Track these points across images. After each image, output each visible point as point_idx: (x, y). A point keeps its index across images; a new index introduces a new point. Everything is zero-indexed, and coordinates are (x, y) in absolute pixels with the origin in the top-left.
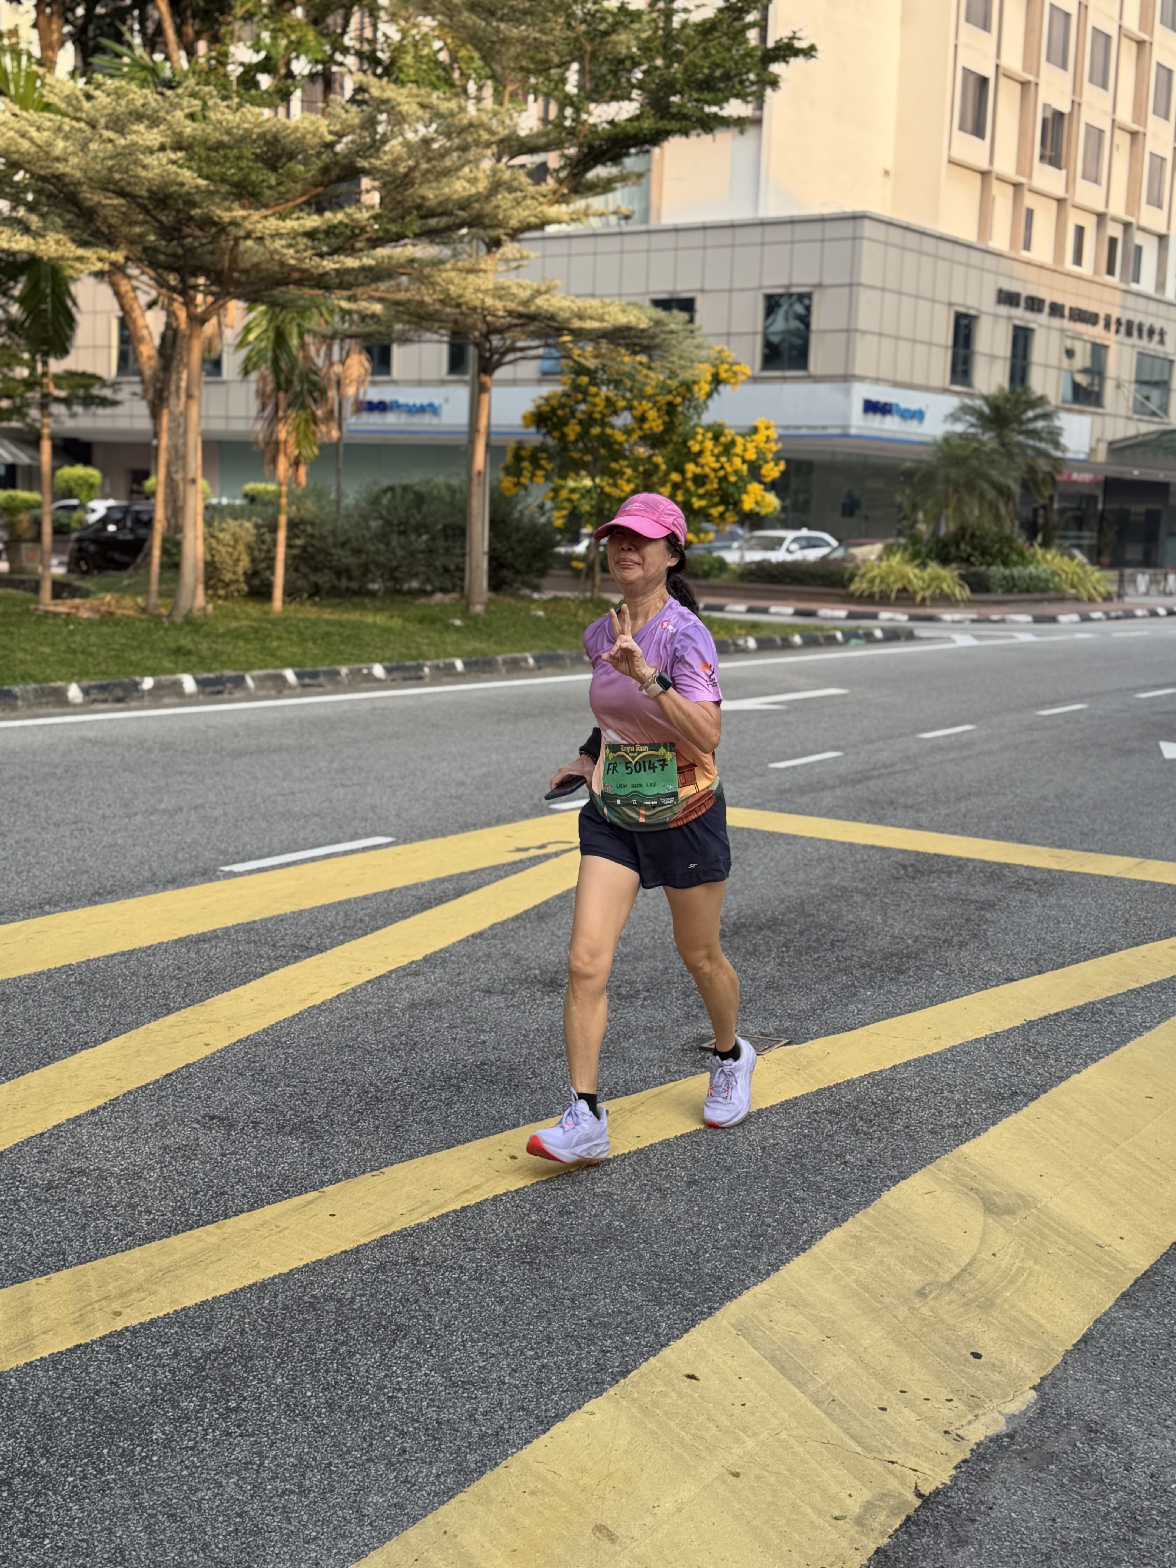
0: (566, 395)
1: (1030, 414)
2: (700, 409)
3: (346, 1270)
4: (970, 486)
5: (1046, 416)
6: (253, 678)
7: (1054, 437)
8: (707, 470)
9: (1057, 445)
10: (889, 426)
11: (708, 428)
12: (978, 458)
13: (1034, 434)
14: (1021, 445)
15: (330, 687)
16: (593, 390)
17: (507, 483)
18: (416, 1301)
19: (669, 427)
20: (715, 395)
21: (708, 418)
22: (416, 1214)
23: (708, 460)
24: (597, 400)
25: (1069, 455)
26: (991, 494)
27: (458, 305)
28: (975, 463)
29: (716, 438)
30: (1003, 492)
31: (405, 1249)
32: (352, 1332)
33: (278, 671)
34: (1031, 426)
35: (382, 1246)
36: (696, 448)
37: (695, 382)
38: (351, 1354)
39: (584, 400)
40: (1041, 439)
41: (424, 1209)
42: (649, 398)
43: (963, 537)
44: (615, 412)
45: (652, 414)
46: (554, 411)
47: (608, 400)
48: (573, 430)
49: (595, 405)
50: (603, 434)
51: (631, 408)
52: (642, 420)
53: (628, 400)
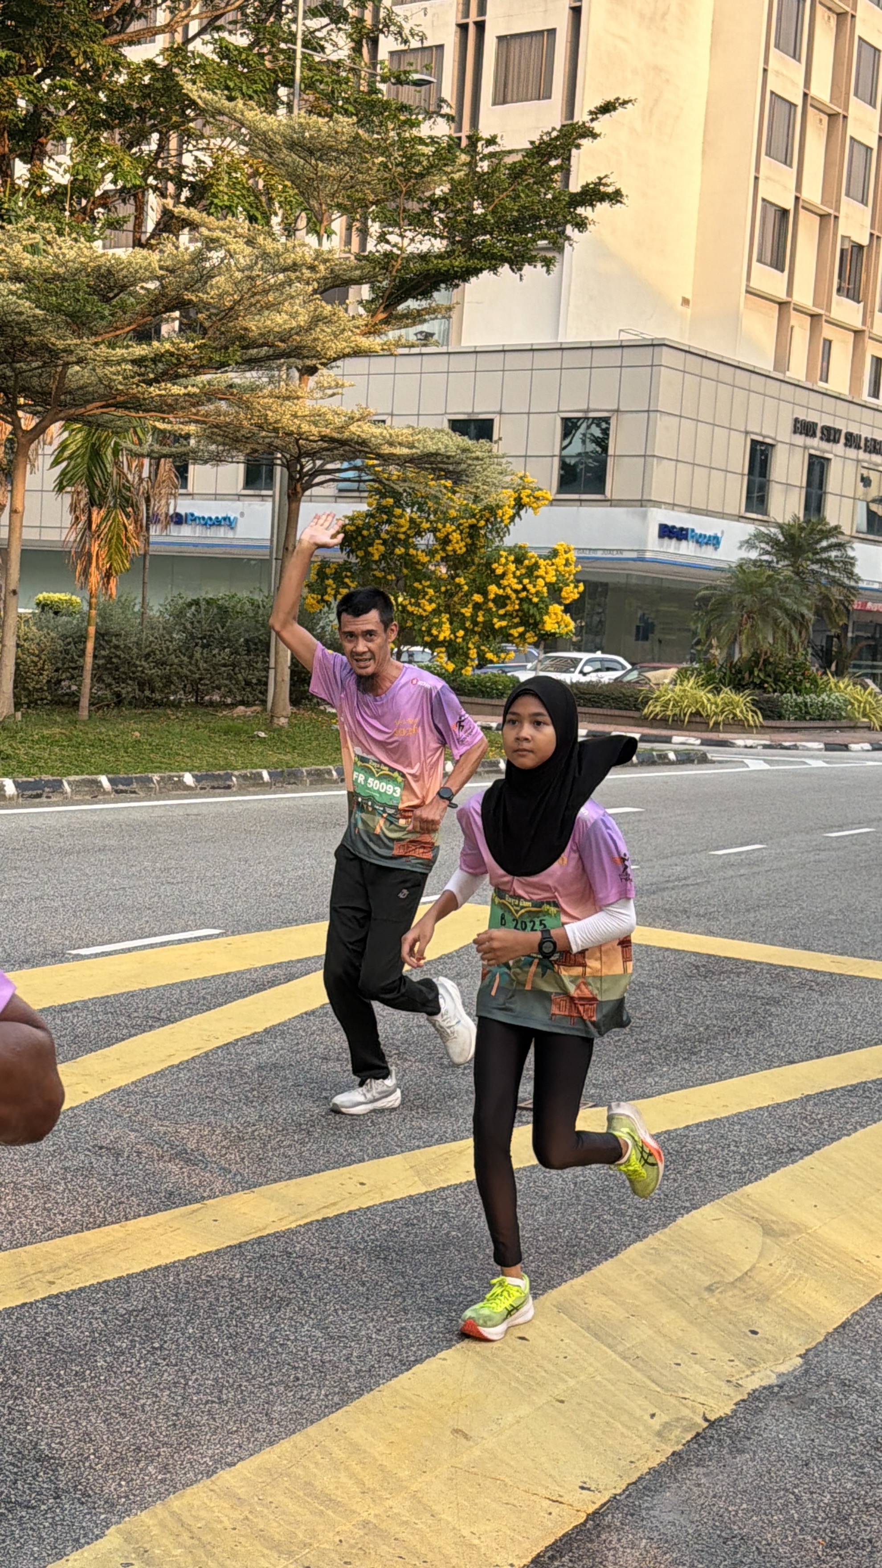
0: (370, 515)
1: (825, 543)
2: (500, 531)
4: (764, 613)
5: (840, 546)
6: (70, 783)
7: (847, 566)
8: (509, 591)
9: (851, 575)
10: (685, 551)
11: (510, 550)
12: (771, 586)
13: (827, 563)
14: (814, 573)
15: (142, 794)
16: (398, 511)
17: (311, 599)
19: (472, 549)
20: (517, 520)
21: (509, 541)
23: (511, 582)
24: (402, 521)
25: (863, 585)
26: (784, 621)
27: (275, 430)
28: (769, 590)
29: (519, 561)
30: (798, 620)
33: (92, 777)
34: (825, 555)
36: (499, 571)
37: (498, 507)
39: (389, 522)
40: (835, 568)
42: (453, 520)
43: (756, 663)
44: (419, 534)
45: (456, 536)
46: (359, 530)
47: (412, 520)
48: (377, 550)
49: (399, 526)
50: (407, 554)
51: (434, 530)
52: (446, 541)
53: (431, 522)
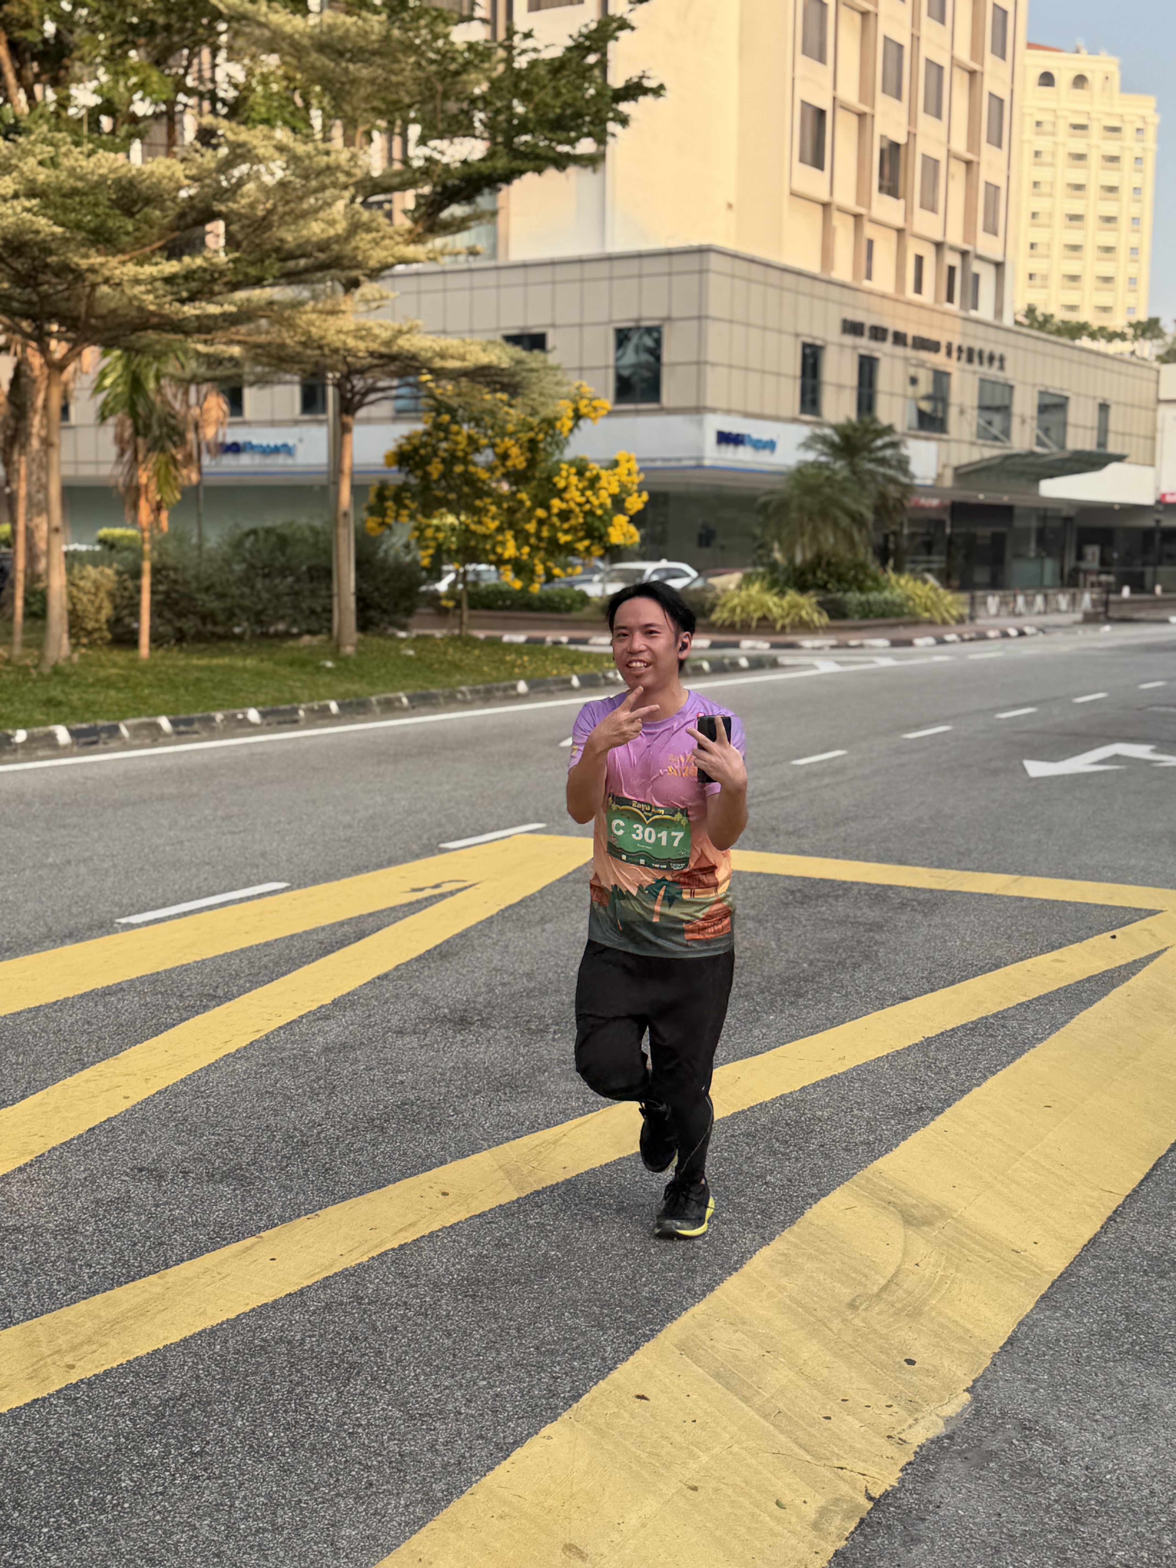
0: (427, 433)
1: (879, 443)
2: (560, 444)
3: (292, 1313)
4: (824, 514)
5: (894, 445)
6: (127, 727)
7: (903, 464)
8: (572, 505)
9: (906, 472)
10: (742, 456)
11: (571, 463)
12: (831, 487)
13: (883, 462)
14: (871, 473)
15: (205, 734)
16: (454, 428)
17: (372, 523)
18: (366, 1339)
19: (532, 463)
20: (576, 431)
21: (569, 453)
22: (355, 1254)
23: (574, 495)
24: (459, 438)
25: (918, 482)
26: (845, 521)
27: (320, 347)
28: (828, 491)
29: (580, 473)
30: (857, 519)
31: (348, 1288)
32: (306, 1372)
33: (152, 719)
34: (880, 454)
35: (325, 1287)
36: (561, 484)
37: (557, 419)
38: (308, 1395)
39: (446, 439)
40: (890, 467)
41: (364, 1248)
42: (511, 435)
43: (819, 564)
44: (477, 450)
45: (515, 451)
46: (416, 450)
47: (470, 438)
48: (435, 469)
49: (457, 443)
50: (466, 471)
51: (493, 446)
52: (504, 457)
53: (490, 438)
